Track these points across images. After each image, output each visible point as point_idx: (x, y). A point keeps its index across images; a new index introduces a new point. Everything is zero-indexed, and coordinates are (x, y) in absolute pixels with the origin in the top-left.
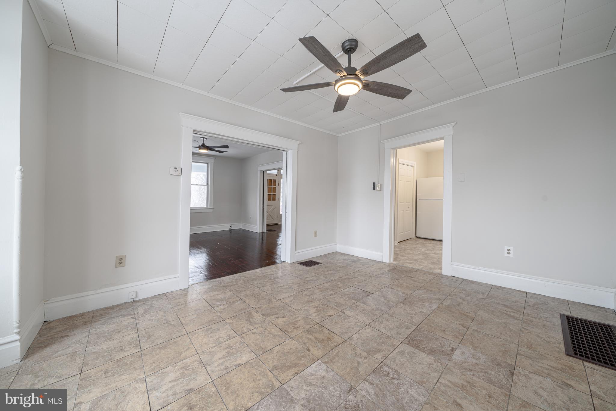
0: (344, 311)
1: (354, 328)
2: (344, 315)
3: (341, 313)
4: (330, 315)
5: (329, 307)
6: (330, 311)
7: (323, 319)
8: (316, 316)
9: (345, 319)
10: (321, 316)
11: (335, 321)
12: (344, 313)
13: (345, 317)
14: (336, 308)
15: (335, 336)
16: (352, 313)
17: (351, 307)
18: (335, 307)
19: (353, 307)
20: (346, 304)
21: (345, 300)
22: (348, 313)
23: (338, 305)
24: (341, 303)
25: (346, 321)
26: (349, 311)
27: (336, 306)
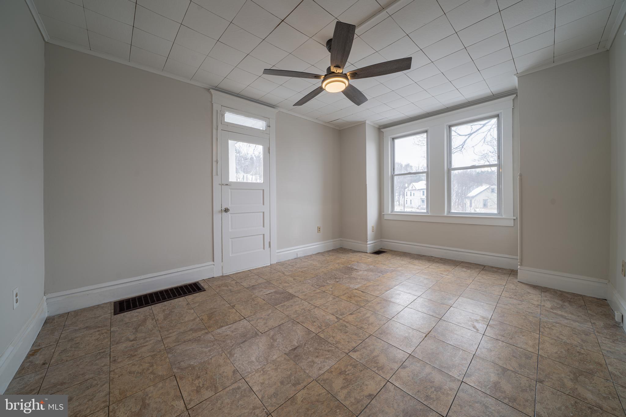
0: (336, 320)
1: (329, 304)
2: (337, 316)
3: (341, 317)
4: (352, 315)
5: (355, 325)
6: (353, 319)
7: (358, 311)
8: (366, 313)
9: (337, 311)
10: (361, 313)
11: (346, 310)
12: (337, 318)
13: (337, 313)
14: (345, 324)
15: (345, 299)
16: (328, 318)
17: (328, 325)
18: (347, 325)
19: (325, 326)
20: (333, 330)
21: (333, 337)
22: (333, 318)
23: (344, 328)
24: (340, 331)
25: (336, 310)
26: (331, 320)
27: (346, 327)
